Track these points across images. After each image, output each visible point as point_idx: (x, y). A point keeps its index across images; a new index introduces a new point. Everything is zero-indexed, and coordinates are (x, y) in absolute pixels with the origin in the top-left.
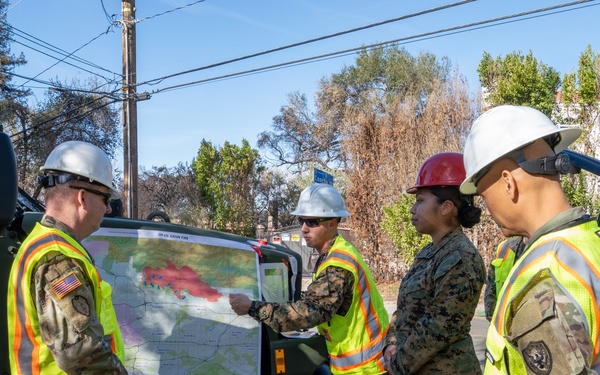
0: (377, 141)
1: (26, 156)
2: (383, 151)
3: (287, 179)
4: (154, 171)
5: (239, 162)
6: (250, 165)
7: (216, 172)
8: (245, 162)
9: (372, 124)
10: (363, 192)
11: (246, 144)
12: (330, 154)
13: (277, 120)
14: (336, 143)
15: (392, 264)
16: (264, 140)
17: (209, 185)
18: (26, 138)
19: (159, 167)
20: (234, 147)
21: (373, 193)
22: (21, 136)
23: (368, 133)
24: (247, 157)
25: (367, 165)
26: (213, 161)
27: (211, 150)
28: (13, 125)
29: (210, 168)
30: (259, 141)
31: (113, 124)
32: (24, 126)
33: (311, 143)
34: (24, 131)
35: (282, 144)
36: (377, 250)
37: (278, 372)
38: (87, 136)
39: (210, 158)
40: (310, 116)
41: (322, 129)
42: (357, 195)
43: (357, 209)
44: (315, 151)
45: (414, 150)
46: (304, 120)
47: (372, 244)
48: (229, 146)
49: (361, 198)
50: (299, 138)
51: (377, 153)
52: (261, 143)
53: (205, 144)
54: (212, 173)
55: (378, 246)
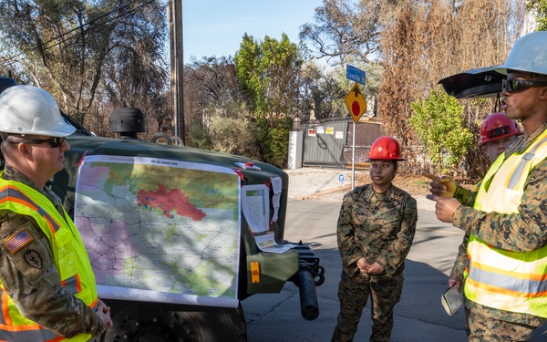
0: (412, 36)
1: (83, 50)
2: (417, 47)
3: (325, 73)
4: (204, 61)
5: (278, 56)
6: (289, 59)
7: (256, 66)
8: (284, 57)
9: (408, 18)
10: (395, 88)
11: (285, 38)
12: (370, 46)
13: (319, 11)
14: (377, 34)
15: (419, 159)
16: (306, 31)
17: (249, 79)
18: (83, 33)
19: (208, 57)
20: (274, 41)
21: (405, 88)
22: (79, 31)
23: (403, 27)
24: (286, 51)
25: (400, 60)
26: (254, 55)
27: (252, 44)
28: (71, 21)
29: (251, 64)
30: (301, 33)
31: (162, 18)
32: (80, 21)
33: (352, 35)
34: (82, 27)
35: (323, 36)
36: (406, 145)
37: (253, 282)
38: (138, 30)
39: (251, 52)
40: (352, 7)
41: (363, 21)
42: (389, 91)
43: (389, 105)
44: (355, 43)
45: (448, 45)
46: (345, 11)
47: (402, 139)
48: (269, 41)
49: (393, 93)
50: (340, 30)
51: (410, 50)
52: (302, 35)
53: (246, 38)
54: (253, 67)
55: (407, 141)
